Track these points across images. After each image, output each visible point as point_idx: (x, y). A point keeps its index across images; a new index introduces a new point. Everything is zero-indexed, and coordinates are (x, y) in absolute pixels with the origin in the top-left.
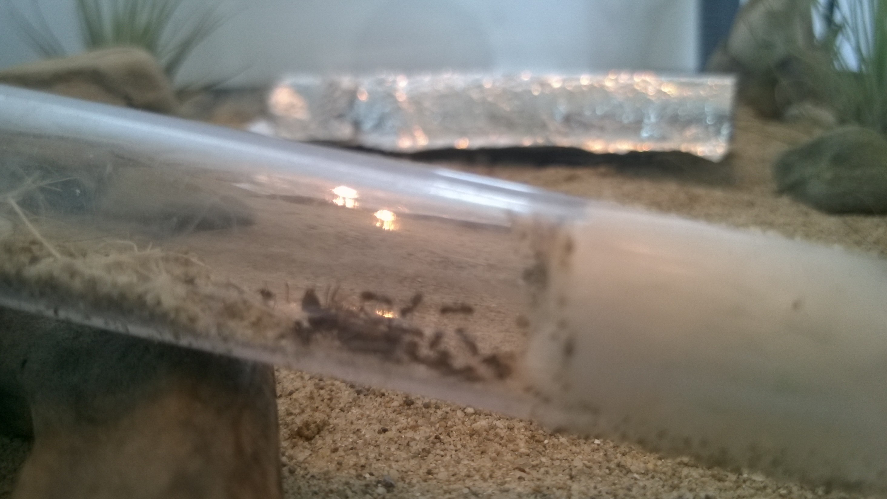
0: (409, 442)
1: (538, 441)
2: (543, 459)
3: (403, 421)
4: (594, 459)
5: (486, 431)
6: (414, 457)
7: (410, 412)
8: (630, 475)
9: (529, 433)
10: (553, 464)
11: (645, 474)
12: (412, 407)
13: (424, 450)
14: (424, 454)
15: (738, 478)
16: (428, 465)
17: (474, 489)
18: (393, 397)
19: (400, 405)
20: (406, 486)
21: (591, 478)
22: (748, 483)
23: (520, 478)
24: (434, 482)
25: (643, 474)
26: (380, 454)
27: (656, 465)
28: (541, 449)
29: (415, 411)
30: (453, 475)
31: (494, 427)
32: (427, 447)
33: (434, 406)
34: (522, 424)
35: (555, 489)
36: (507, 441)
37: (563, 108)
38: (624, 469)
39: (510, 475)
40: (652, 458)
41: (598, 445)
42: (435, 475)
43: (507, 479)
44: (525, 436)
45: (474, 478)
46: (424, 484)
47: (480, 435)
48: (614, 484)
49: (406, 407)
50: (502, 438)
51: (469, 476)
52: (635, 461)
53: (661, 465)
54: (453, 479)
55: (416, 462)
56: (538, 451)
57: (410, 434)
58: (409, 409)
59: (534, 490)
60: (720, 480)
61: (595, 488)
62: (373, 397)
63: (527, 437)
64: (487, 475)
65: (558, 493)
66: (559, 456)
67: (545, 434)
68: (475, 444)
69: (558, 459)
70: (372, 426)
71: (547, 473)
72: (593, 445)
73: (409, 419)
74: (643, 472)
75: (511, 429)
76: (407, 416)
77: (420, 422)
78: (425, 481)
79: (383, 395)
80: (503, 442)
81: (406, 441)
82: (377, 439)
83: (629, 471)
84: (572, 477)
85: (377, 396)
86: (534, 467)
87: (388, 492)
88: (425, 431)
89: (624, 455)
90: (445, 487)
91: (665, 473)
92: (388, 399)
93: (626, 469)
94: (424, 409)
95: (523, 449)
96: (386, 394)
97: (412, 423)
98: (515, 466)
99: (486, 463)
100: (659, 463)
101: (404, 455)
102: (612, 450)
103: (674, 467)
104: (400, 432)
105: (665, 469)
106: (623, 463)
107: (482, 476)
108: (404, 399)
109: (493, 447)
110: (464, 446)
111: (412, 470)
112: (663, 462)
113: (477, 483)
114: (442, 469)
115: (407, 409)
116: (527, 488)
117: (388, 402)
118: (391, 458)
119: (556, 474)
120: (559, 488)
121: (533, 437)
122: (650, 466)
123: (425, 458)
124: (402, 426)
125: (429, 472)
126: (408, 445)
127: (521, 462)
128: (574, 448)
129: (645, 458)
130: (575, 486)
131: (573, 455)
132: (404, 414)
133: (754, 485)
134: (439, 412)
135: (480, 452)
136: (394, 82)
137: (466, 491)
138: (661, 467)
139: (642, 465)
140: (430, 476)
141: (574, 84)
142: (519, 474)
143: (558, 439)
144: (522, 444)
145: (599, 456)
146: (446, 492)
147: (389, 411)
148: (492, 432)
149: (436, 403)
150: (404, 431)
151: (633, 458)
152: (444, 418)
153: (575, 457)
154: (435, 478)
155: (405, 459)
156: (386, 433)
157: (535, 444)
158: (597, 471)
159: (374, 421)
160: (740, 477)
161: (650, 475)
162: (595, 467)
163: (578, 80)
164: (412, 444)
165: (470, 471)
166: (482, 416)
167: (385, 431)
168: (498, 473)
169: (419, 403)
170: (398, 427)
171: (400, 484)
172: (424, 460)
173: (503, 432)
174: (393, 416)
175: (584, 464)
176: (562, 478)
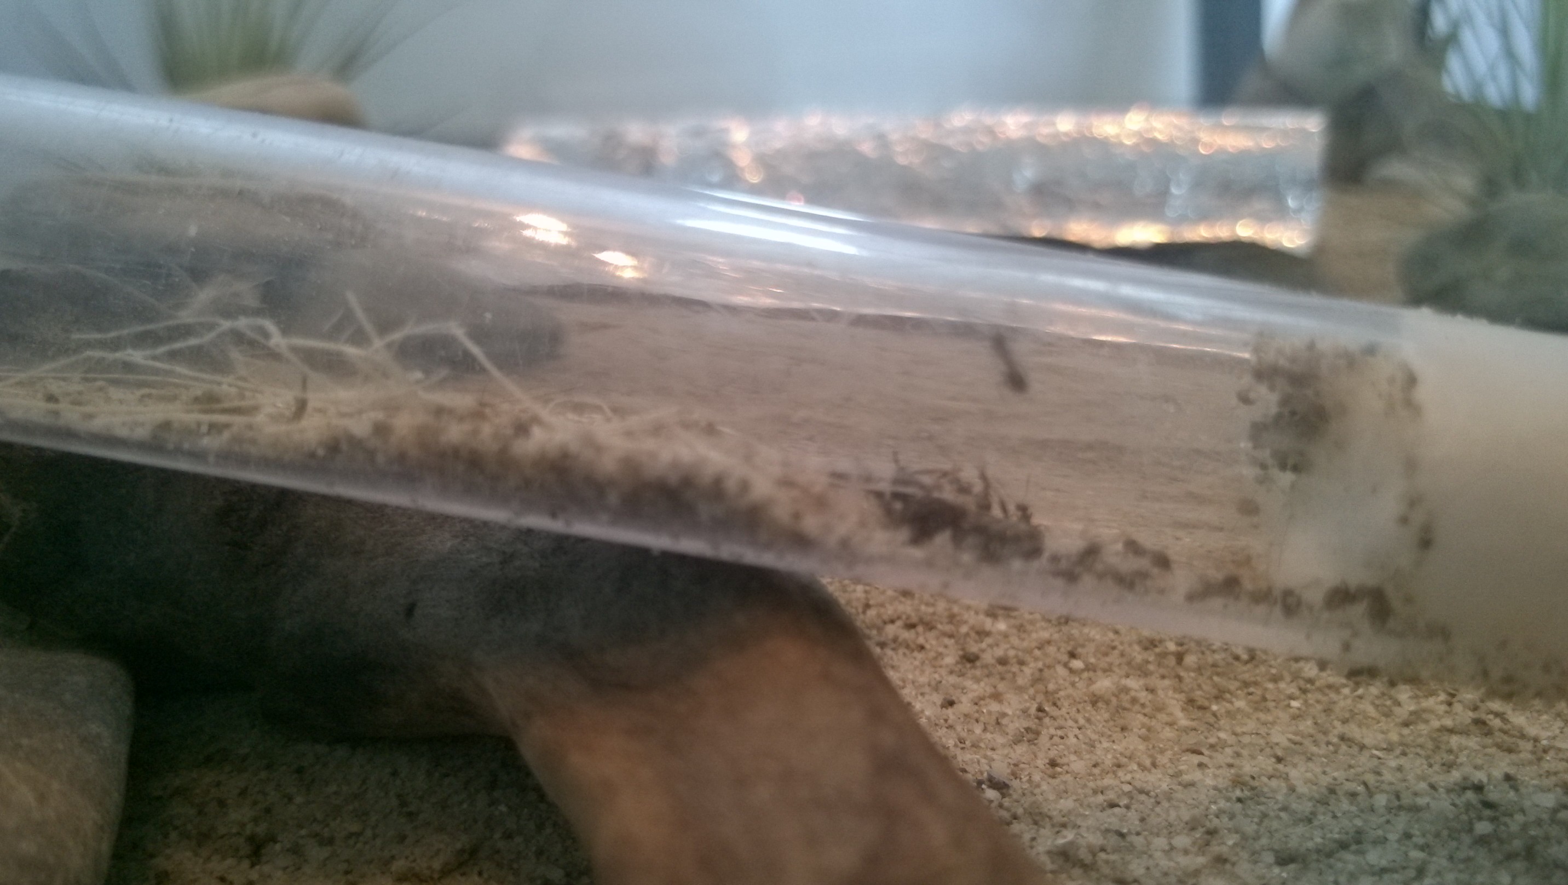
0: (997, 719)
1: (1202, 708)
2: (1223, 735)
3: (976, 688)
4: (1300, 731)
5: (1114, 695)
6: (1017, 741)
7: (978, 673)
8: (1366, 753)
9: (1182, 697)
10: (1240, 741)
11: (1390, 749)
12: (978, 664)
13: (1028, 730)
14: (1031, 736)
15: (1535, 746)
16: (1047, 752)
17: (1138, 784)
18: (941, 650)
19: (957, 663)
20: (1026, 786)
21: (1309, 759)
22: (1552, 753)
23: (1201, 765)
24: (1068, 778)
25: (1384, 749)
26: (962, 741)
27: (1401, 735)
28: (1212, 720)
29: (986, 671)
30: (1095, 766)
31: (1126, 690)
32: (1032, 724)
33: (1015, 660)
34: (1167, 682)
35: (1265, 779)
36: (1153, 710)
37: (1027, 173)
38: (1353, 744)
39: (1183, 761)
40: (1392, 725)
41: (1299, 709)
42: (1065, 768)
43: (1182, 768)
44: (1178, 700)
45: (1130, 768)
46: (1055, 782)
47: (1107, 703)
48: (1350, 767)
49: (968, 665)
50: (1143, 705)
51: (1119, 766)
52: (1364, 730)
53: (1409, 735)
54: (1096, 771)
55: (1024, 749)
56: (1207, 723)
57: (995, 707)
58: (974, 667)
59: (1233, 781)
60: (1510, 751)
61: (1324, 773)
62: (906, 651)
63: (1181, 703)
64: (1148, 762)
65: (1274, 783)
66: (1244, 730)
67: (1208, 696)
68: (1106, 716)
69: (1244, 733)
70: (927, 697)
71: (1238, 755)
72: (1291, 710)
73: (982, 684)
74: (1385, 747)
75: (1151, 690)
76: (978, 680)
77: (1001, 687)
78: (1053, 777)
79: (922, 648)
80: (1146, 711)
81: (994, 717)
82: (945, 717)
83: (1362, 747)
84: (1279, 760)
85: (913, 651)
86: (1212, 747)
87: (1004, 796)
88: (1013, 705)
89: (1345, 721)
90: (1091, 784)
91: (1421, 746)
92: (932, 654)
93: (1356, 744)
94: (1000, 668)
95: (1184, 722)
96: (928, 646)
97: (989, 690)
98: (1184, 747)
99: (1132, 743)
100: (1406, 731)
101: (1000, 740)
102: (1323, 715)
103: (1435, 735)
104: (976, 704)
105: (1421, 740)
106: (1349, 735)
107: (1139, 765)
108: (961, 653)
109: (1137, 720)
110: (1088, 720)
111: (1023, 760)
112: (1412, 729)
113: (1137, 776)
114: (1073, 757)
115: (971, 668)
116: (1220, 780)
117: (935, 658)
118: (982, 745)
119: (1253, 757)
120: (1270, 778)
121: (1191, 701)
122: (1394, 737)
123: (1036, 741)
124: (976, 694)
125: (1053, 764)
126: (998, 723)
127: (1190, 740)
128: (1262, 716)
129: (1380, 725)
130: (1294, 773)
131: (1265, 726)
132: (969, 675)
133: (1561, 755)
134: (1027, 671)
135: (1119, 729)
136: (726, 131)
137: (1127, 788)
138: (1411, 738)
139: (1380, 737)
140: (1058, 769)
141: (1046, 131)
142: (1196, 759)
143: (1231, 703)
144: (1179, 714)
145: (1306, 725)
146: (1095, 792)
147: (943, 672)
148: (1125, 698)
149: (1016, 656)
150: (982, 702)
151: (1360, 726)
152: (1038, 679)
153: (1271, 729)
154: (1067, 772)
155: (1004, 746)
156: (955, 706)
157: (1199, 714)
158: (1314, 749)
159: (927, 689)
160: (1538, 744)
161: (1398, 752)
162: (1307, 742)
163: (1054, 124)
164: (1004, 721)
165: (1117, 759)
166: (1100, 673)
167: (951, 703)
168: (1163, 760)
169: (988, 658)
170: (971, 695)
171: (1015, 783)
172: (1035, 745)
173: (1143, 696)
174: (953, 679)
175: (1290, 740)
176: (1265, 763)
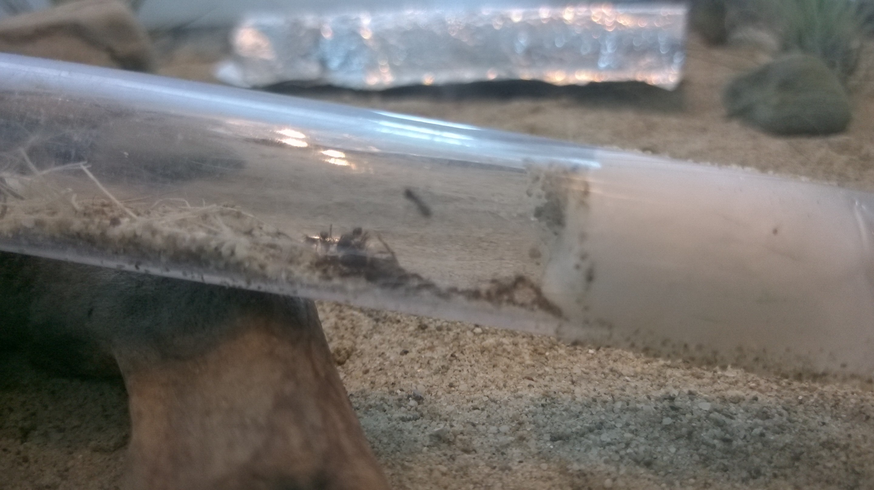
0: (429, 361)
1: (541, 354)
2: (547, 369)
3: (420, 343)
4: (590, 366)
5: (494, 347)
6: (436, 373)
7: (425, 335)
8: (622, 378)
9: (531, 348)
10: (555, 372)
11: (635, 376)
12: (426, 330)
13: (443, 367)
14: (444, 370)
15: (714, 375)
16: (449, 380)
17: (492, 397)
18: (408, 322)
19: (416, 330)
20: (433, 398)
21: (590, 382)
22: (722, 379)
23: (530, 386)
24: (457, 393)
25: (632, 376)
26: (406, 373)
27: (643, 369)
28: (544, 360)
29: (430, 334)
30: (472, 387)
31: (501, 344)
32: (445, 364)
33: (446, 328)
34: (525, 340)
35: (561, 393)
36: (514, 355)
37: (523, 41)
38: (616, 373)
39: (521, 383)
40: (639, 363)
41: (592, 354)
42: (457, 388)
43: (519, 387)
44: (529, 350)
45: (491, 388)
46: (448, 396)
47: (490, 351)
48: (610, 386)
49: (421, 331)
50: (509, 353)
51: (486, 387)
52: (625, 366)
53: (647, 368)
54: (473, 389)
55: (438, 377)
56: (541, 362)
57: (429, 354)
58: (424, 332)
59: (543, 395)
60: (698, 378)
61: (595, 390)
62: (390, 324)
63: (530, 351)
64: (501, 385)
65: (564, 396)
66: (560, 366)
67: (545, 347)
68: (487, 359)
69: (559, 368)
70: (394, 349)
71: (552, 380)
72: (588, 355)
73: (426, 341)
74: (633, 375)
75: (515, 344)
76: (424, 339)
77: (436, 343)
78: (449, 393)
79: (399, 321)
80: (510, 356)
81: (427, 360)
82: (400, 360)
83: (621, 375)
84: (573, 382)
85: (393, 323)
86: (540, 376)
87: (419, 404)
88: (440, 351)
89: (615, 361)
90: (467, 397)
91: (651, 375)
92: (403, 325)
93: (618, 373)
94: (437, 332)
95: (528, 361)
96: (402, 320)
97: (429, 344)
98: (524, 376)
99: (498, 374)
100: (646, 366)
101: (427, 372)
102: (604, 358)
103: (659, 369)
104: (419, 353)
105: (652, 371)
106: (615, 368)
107: (497, 386)
108: (418, 324)
109: (503, 361)
110: (477, 361)
111: (436, 384)
112: (649, 365)
113: (494, 392)
114: (462, 382)
115: (422, 333)
116: (537, 394)
117: (404, 327)
118: (416, 375)
119: (559, 381)
120: (563, 393)
121: (535, 350)
122: (639, 369)
123: (445, 373)
124: (421, 347)
125: (451, 385)
126: (428, 363)
127: (528, 372)
128: (572, 358)
129: (633, 363)
130: (577, 390)
131: (571, 363)
132: (420, 337)
133: (727, 380)
134: (451, 334)
135: (492, 366)
136: (358, 19)
137: (486, 399)
138: (647, 370)
139: (632, 369)
140: (453, 389)
141: (534, 17)
142: (528, 382)
143: (557, 351)
144: (527, 357)
145: (594, 364)
146: (468, 401)
147: (407, 335)
148: (500, 348)
149: (447, 326)
150: (423, 352)
151: (623, 364)
152: (457, 338)
153: (574, 365)
154: (457, 390)
155: (428, 376)
156: (408, 354)
157: (538, 357)
158: (594, 376)
159: (395, 345)
160: (715, 374)
161: (639, 377)
162: (592, 373)
163: (537, 13)
164: (432, 362)
165: (486, 383)
166: (489, 335)
167: (406, 352)
168: (511, 383)
169: (432, 327)
170: (417, 348)
171: (428, 397)
172: (445, 375)
173: (510, 348)
174: (411, 339)
175: (582, 371)
176: (565, 384)
